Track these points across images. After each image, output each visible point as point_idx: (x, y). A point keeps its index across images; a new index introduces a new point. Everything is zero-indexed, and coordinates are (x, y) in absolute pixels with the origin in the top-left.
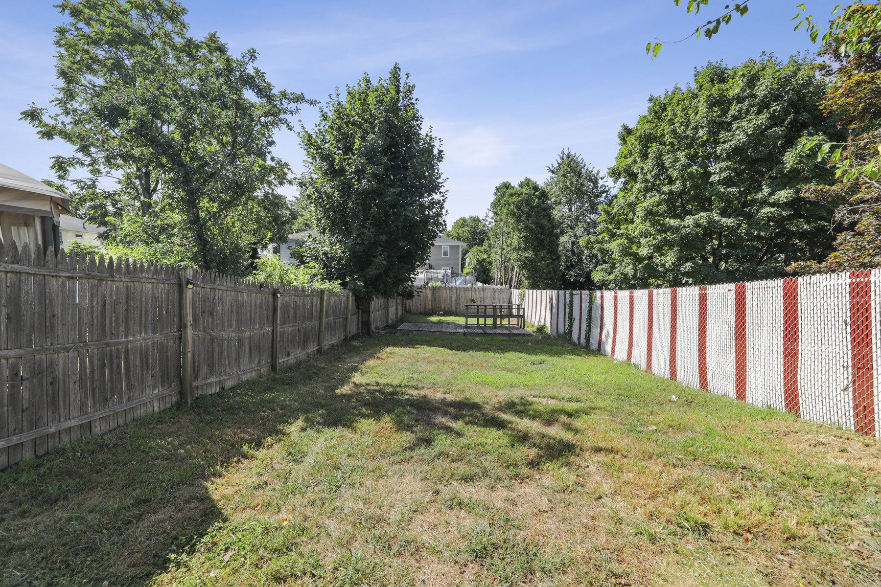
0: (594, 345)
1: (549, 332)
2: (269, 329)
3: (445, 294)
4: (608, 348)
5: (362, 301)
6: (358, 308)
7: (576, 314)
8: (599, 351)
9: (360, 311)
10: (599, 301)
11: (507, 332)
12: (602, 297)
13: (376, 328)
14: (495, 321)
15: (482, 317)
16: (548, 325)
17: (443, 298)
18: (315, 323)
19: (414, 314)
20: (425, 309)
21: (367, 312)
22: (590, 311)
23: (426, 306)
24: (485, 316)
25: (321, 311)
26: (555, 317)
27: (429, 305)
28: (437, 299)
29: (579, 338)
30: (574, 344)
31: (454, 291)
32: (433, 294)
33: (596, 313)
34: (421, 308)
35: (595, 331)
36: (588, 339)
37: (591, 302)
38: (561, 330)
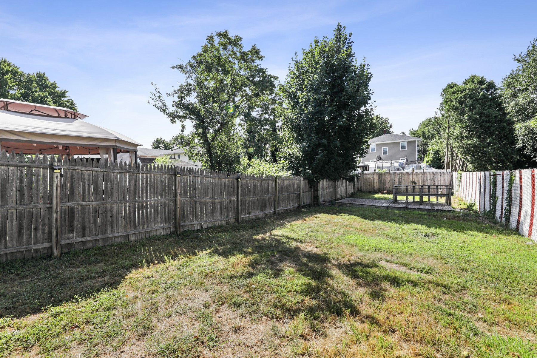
0: (513, 224)
1: (478, 210)
2: (234, 198)
3: (389, 178)
4: (525, 229)
5: (313, 183)
6: (311, 187)
7: (499, 194)
8: (517, 231)
9: (313, 190)
10: (518, 180)
11: (429, 207)
12: (521, 176)
13: (324, 201)
14: (421, 199)
15: (410, 195)
16: (477, 203)
17: (388, 181)
18: (270, 195)
19: (364, 192)
20: (373, 189)
21: (316, 190)
22: (510, 191)
23: (374, 187)
24: (413, 195)
25: (276, 189)
26: (483, 195)
27: (376, 186)
28: (382, 181)
29: (501, 217)
30: (496, 222)
31: (397, 176)
32: (379, 178)
33: (515, 193)
34: (370, 188)
35: (515, 211)
36: (508, 218)
37: (511, 182)
38: (488, 208)
